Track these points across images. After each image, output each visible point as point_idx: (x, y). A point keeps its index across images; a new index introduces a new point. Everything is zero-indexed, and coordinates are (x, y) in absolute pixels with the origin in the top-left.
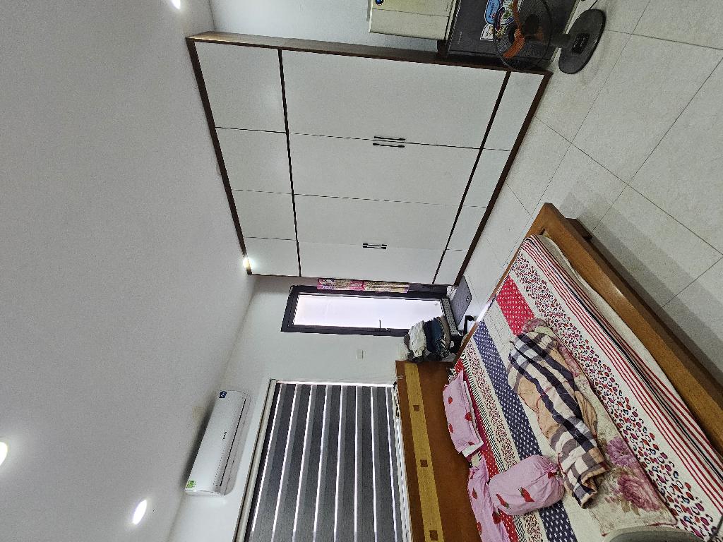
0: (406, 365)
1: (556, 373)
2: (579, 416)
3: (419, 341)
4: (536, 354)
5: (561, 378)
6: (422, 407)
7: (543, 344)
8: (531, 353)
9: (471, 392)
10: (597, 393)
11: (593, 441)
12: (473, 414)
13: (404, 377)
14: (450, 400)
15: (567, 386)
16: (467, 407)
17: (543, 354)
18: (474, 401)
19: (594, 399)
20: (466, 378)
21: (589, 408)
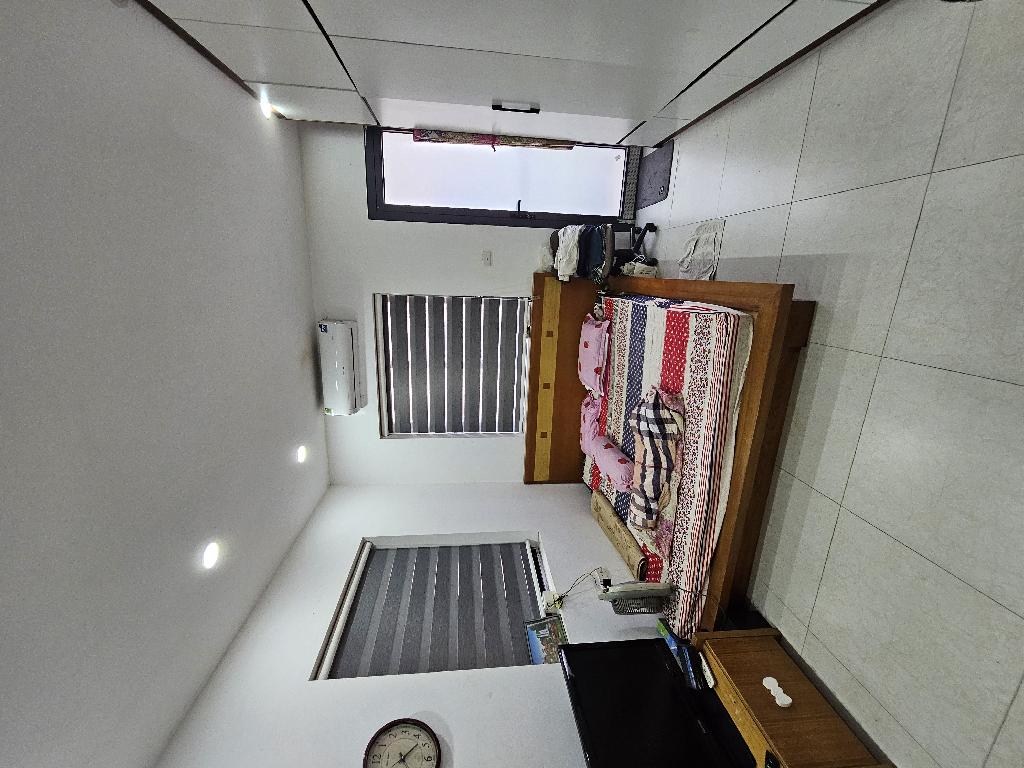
0: (547, 279)
1: (663, 458)
2: (656, 499)
3: (569, 262)
4: (658, 432)
5: (664, 465)
6: (556, 334)
7: (671, 428)
8: (655, 429)
9: (609, 345)
10: (679, 494)
11: (654, 517)
12: (604, 369)
13: (542, 297)
14: (586, 345)
15: (664, 473)
16: (601, 361)
17: (664, 436)
18: (609, 356)
19: (674, 496)
20: (609, 330)
21: (667, 497)
